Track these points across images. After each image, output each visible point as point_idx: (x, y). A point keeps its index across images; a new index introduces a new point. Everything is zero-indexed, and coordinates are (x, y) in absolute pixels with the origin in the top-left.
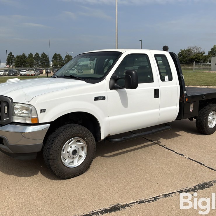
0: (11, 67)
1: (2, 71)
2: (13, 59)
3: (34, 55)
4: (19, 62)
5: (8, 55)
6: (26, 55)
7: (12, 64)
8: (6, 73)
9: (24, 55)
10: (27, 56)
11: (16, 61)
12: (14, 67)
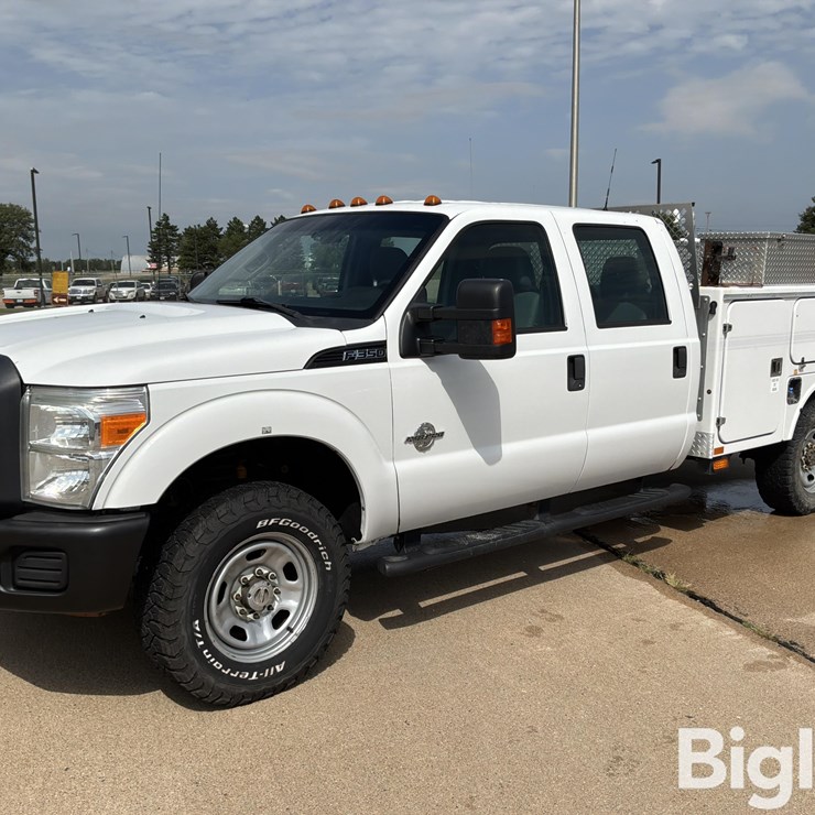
0: (165, 268)
1: (132, 285)
2: (173, 241)
3: (247, 226)
4: (192, 249)
5: (154, 226)
6: (219, 227)
7: (169, 257)
8: (146, 291)
9: (212, 225)
10: (221, 229)
11: (186, 247)
12: (176, 269)
